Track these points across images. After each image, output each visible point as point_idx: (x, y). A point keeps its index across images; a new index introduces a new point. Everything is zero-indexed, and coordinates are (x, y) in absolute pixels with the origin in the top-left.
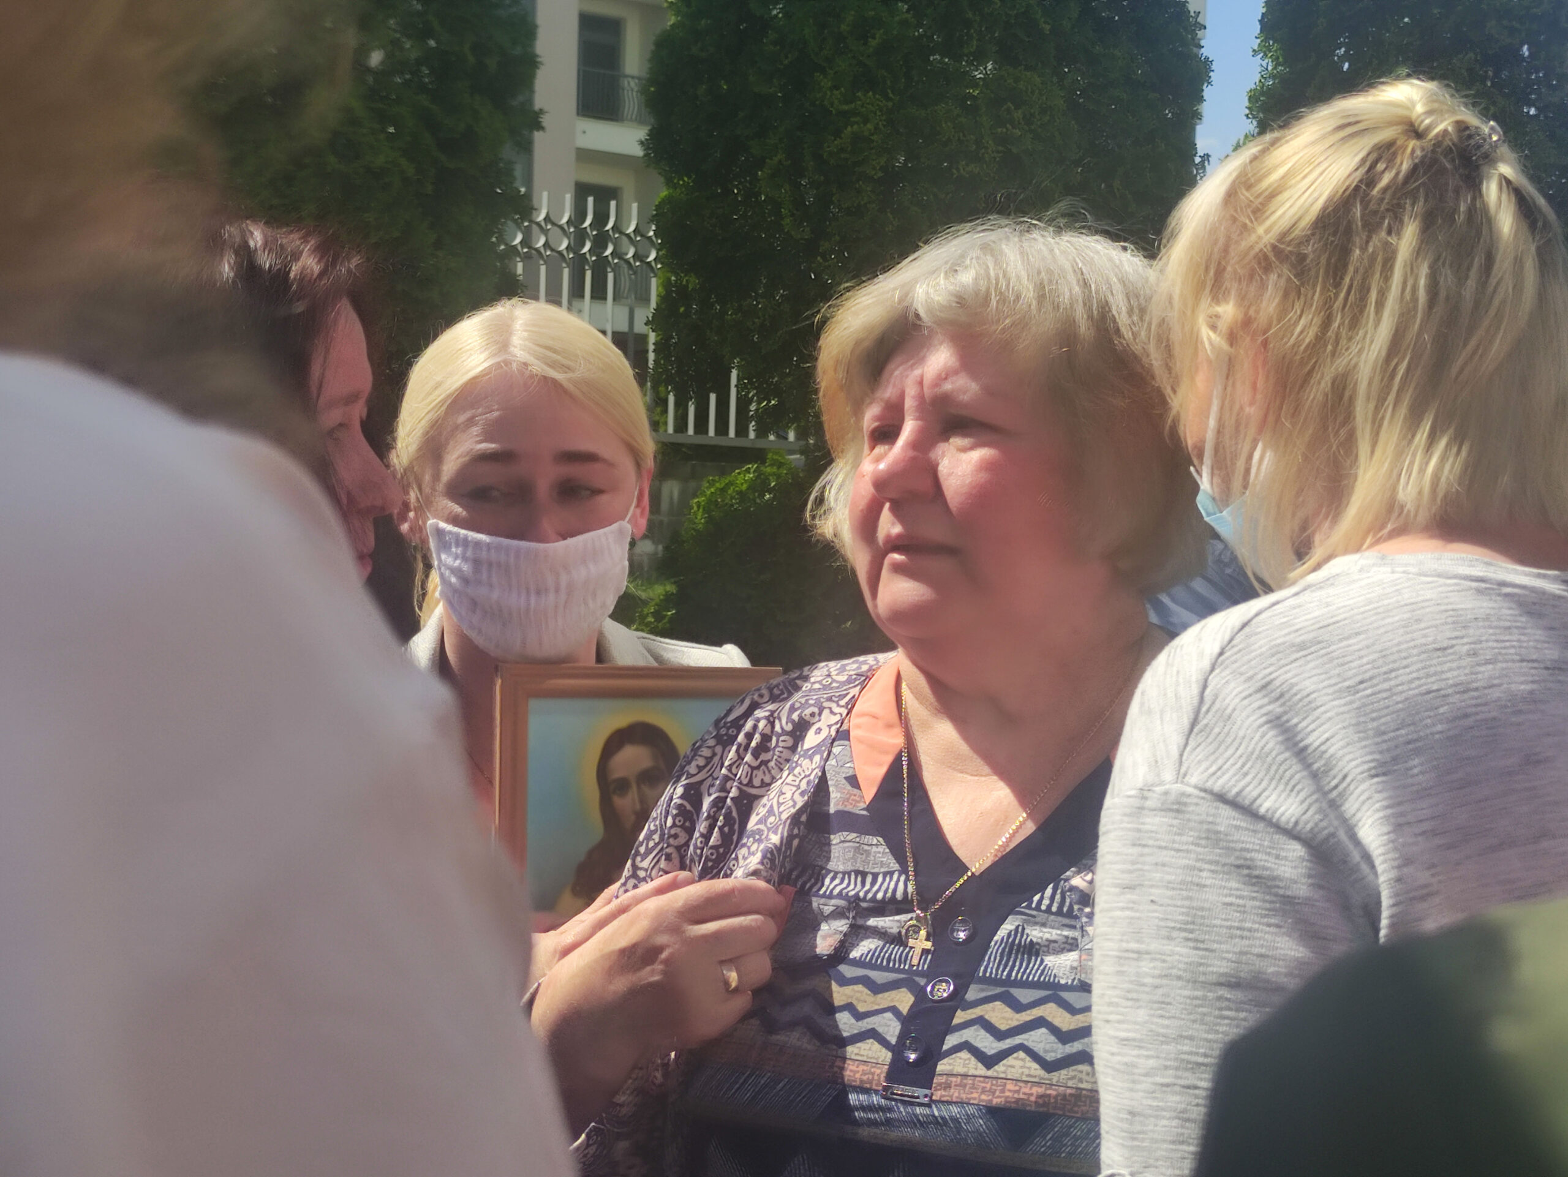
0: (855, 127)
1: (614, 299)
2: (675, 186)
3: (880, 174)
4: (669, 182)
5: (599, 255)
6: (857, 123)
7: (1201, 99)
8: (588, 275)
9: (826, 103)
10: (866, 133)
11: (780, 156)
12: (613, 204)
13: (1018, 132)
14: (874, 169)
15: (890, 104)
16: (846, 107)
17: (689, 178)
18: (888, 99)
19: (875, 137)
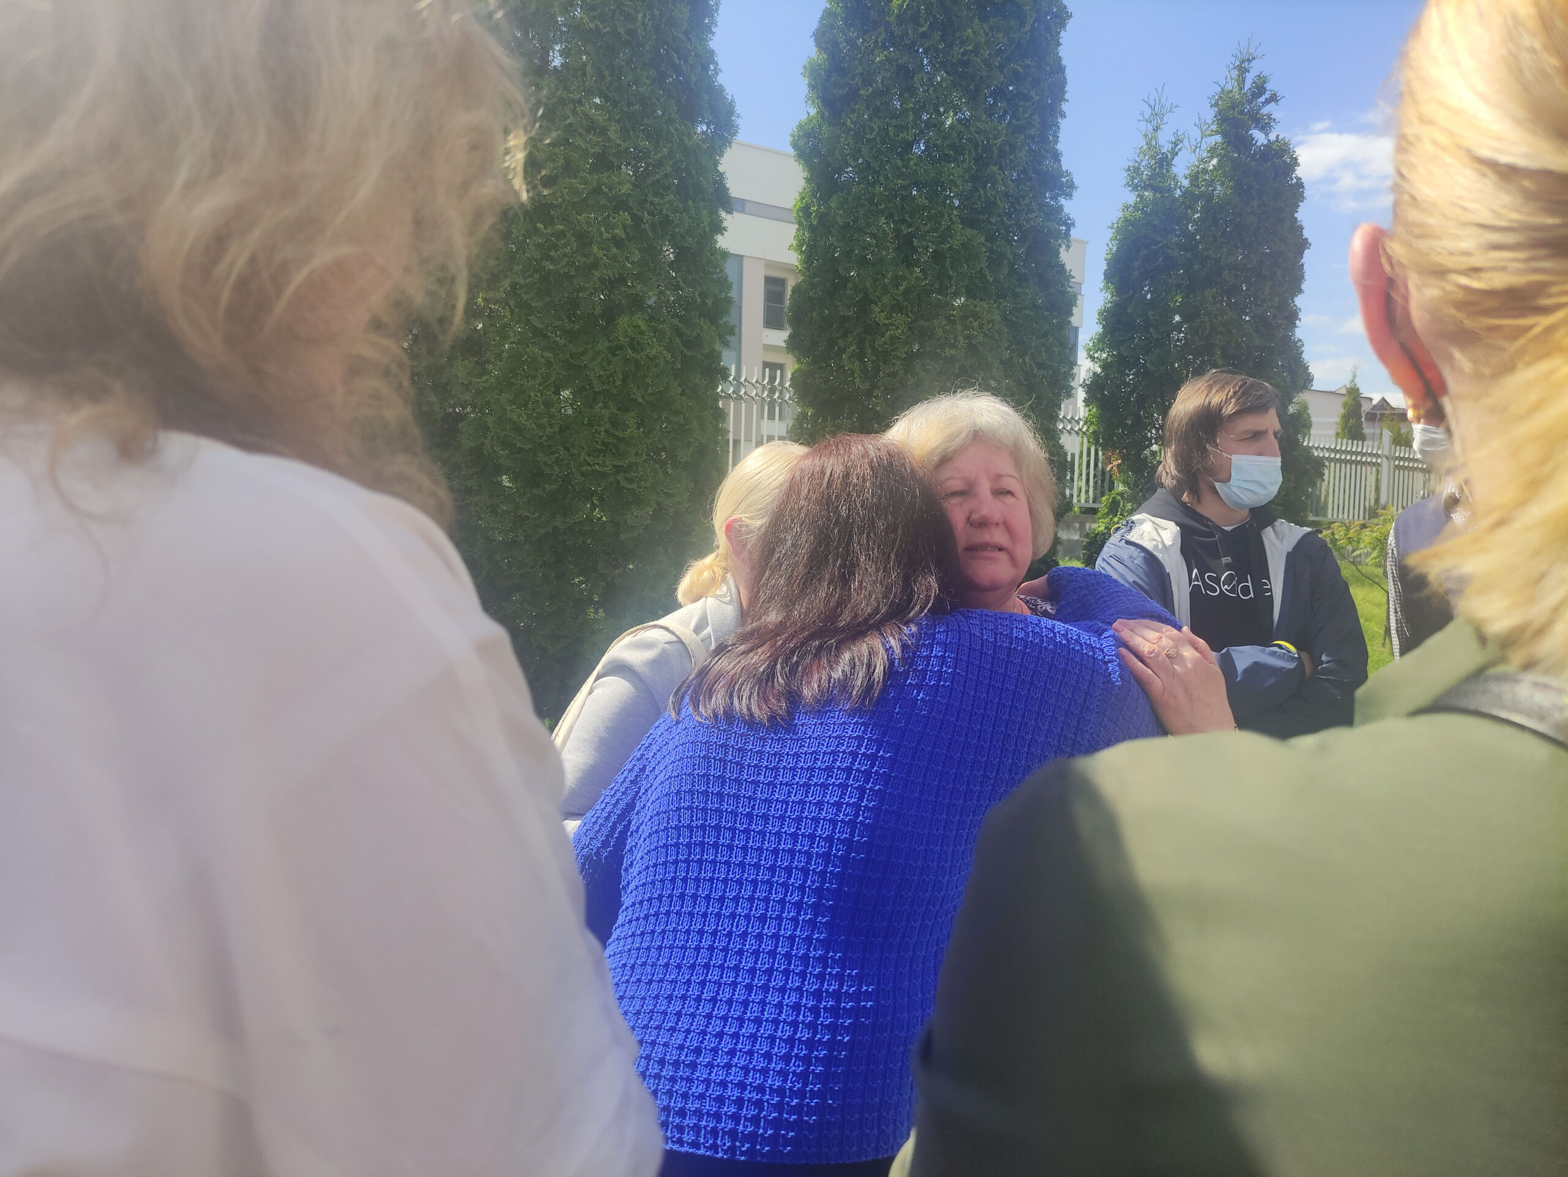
0: (892, 331)
1: (779, 420)
2: (802, 363)
3: (904, 356)
4: (799, 361)
5: (771, 397)
6: (893, 330)
7: (1072, 315)
8: (766, 408)
9: (877, 319)
10: (898, 335)
11: (853, 347)
12: (778, 372)
13: (975, 333)
14: (902, 352)
15: (910, 320)
16: (887, 322)
17: (809, 358)
18: (909, 317)
19: (901, 337)
